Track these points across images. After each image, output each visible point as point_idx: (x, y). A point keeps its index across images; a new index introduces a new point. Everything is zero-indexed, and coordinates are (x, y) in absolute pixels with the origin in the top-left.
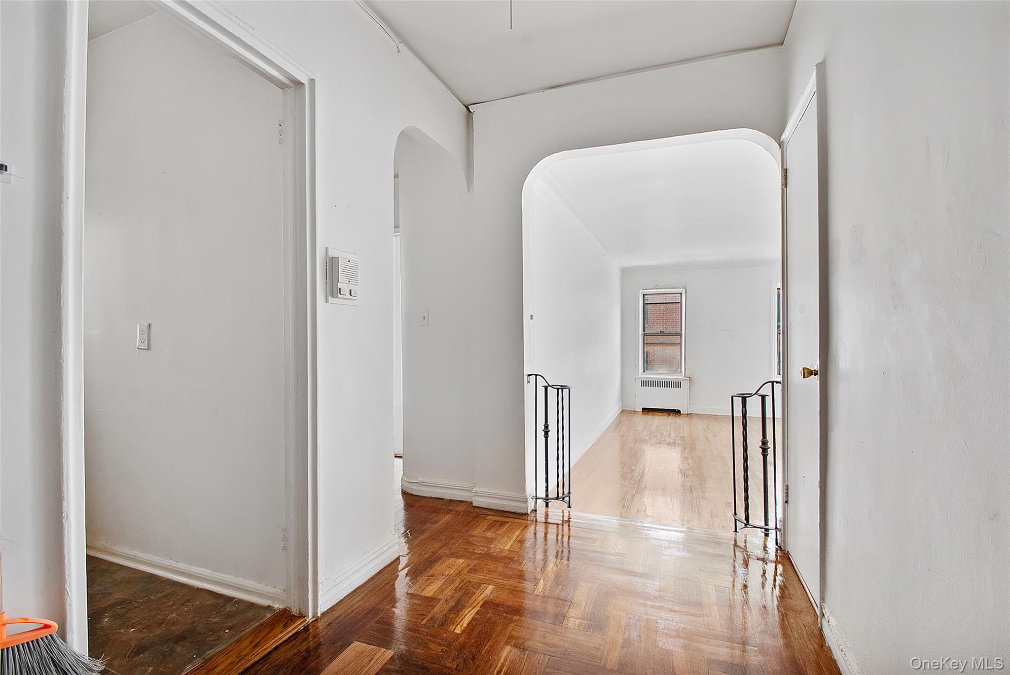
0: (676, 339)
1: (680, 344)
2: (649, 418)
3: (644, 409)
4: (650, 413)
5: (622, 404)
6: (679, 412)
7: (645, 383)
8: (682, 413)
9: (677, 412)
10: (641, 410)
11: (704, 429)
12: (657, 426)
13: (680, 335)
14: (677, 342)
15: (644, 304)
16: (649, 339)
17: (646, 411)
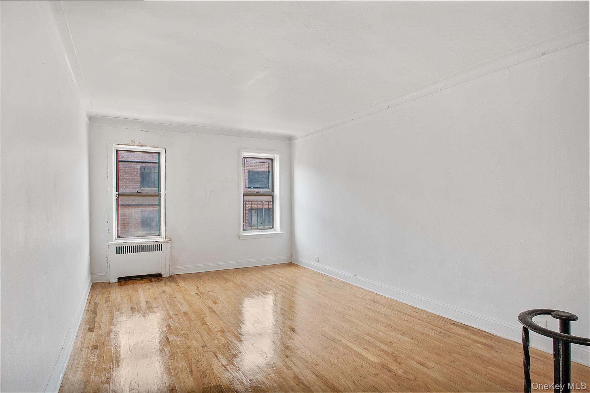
0: (155, 200)
1: (159, 205)
2: (129, 290)
3: (120, 279)
4: (128, 282)
5: (92, 276)
6: (160, 275)
7: (120, 250)
8: (163, 276)
9: (157, 277)
10: (117, 281)
11: (197, 293)
12: (147, 302)
13: (159, 196)
14: (156, 203)
15: (118, 161)
16: (124, 200)
17: (124, 280)
